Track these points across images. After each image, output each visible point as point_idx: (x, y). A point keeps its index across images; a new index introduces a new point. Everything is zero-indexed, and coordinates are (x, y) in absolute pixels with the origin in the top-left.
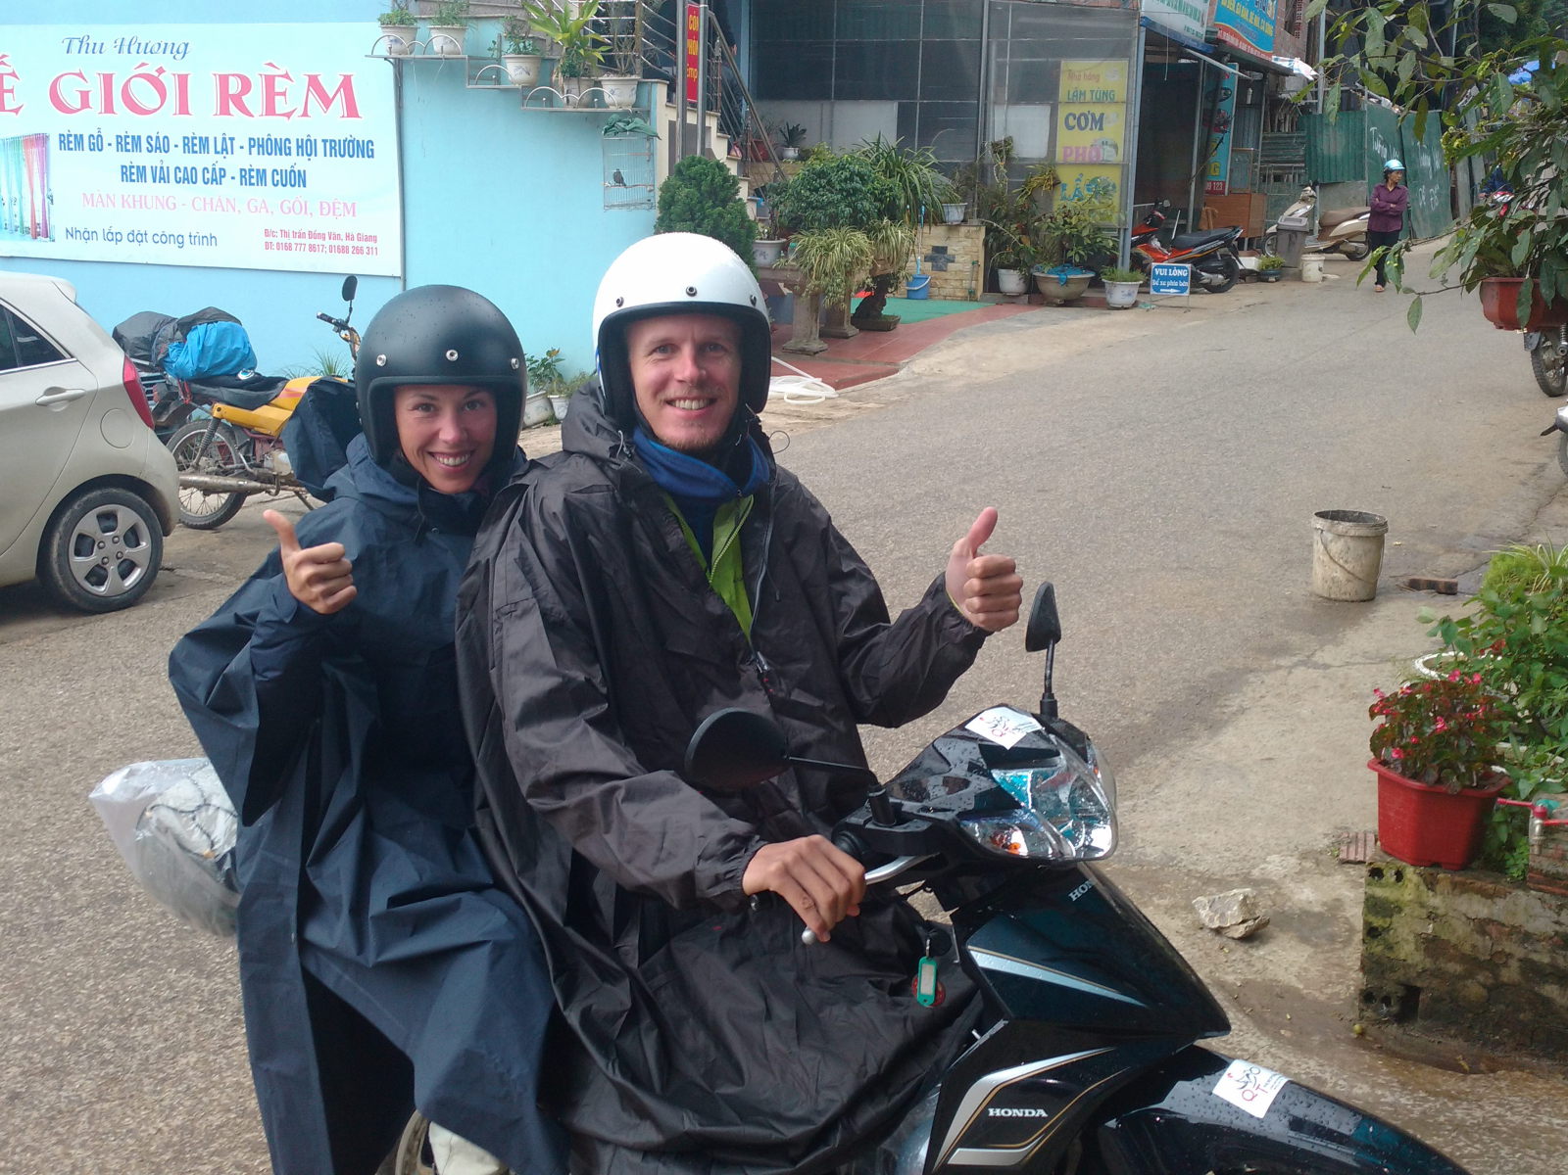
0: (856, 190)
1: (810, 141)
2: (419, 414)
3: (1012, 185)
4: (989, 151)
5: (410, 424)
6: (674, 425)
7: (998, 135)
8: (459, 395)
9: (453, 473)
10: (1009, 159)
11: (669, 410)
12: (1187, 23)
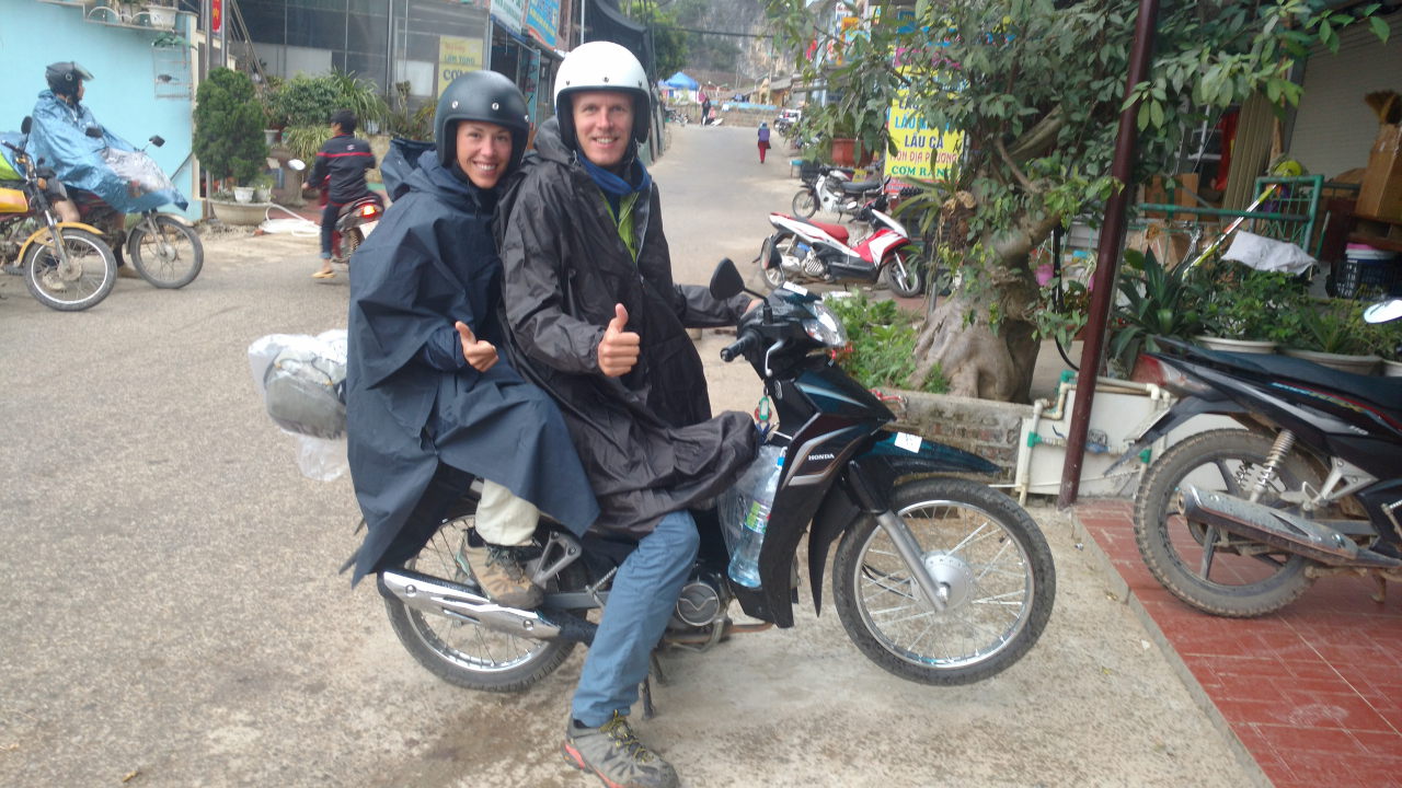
0: (328, 102)
1: (271, 70)
2: (471, 138)
3: (411, 112)
4: (395, 89)
5: (465, 144)
6: (597, 152)
7: (400, 79)
8: (495, 130)
9: (486, 175)
10: (408, 95)
11: (593, 143)
12: (514, 24)
